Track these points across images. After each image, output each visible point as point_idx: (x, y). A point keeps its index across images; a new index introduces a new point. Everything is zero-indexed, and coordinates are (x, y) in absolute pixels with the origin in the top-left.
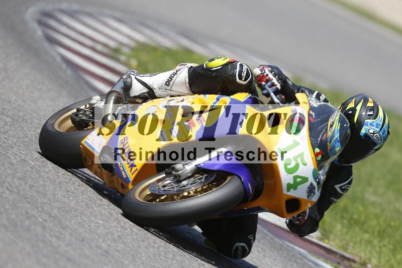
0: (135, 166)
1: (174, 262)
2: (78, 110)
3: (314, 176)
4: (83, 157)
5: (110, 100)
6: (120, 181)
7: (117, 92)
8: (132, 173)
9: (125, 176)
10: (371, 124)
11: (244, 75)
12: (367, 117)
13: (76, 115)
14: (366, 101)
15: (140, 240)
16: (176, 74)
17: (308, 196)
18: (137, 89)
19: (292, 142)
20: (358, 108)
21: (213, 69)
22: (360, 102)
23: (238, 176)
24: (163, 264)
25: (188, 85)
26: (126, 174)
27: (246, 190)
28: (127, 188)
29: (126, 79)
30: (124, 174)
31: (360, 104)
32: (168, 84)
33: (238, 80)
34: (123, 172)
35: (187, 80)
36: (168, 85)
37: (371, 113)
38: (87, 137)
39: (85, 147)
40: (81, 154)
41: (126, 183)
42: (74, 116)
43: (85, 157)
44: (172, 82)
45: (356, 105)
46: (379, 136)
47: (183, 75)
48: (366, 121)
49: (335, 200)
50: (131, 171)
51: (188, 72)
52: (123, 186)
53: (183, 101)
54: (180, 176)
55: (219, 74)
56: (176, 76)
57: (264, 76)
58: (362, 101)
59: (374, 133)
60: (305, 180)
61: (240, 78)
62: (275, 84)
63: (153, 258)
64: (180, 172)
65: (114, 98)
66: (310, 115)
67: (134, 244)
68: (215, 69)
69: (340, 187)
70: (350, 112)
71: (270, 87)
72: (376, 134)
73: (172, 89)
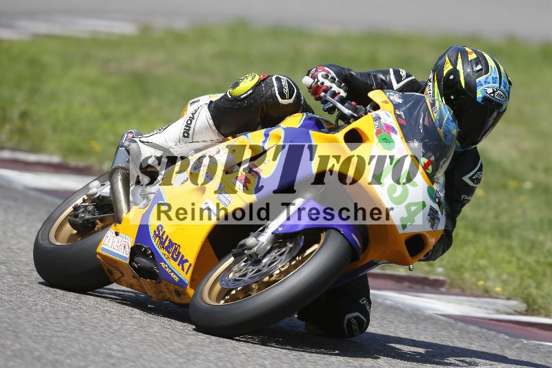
0: (187, 261)
1: (70, 321)
2: (75, 208)
4: (106, 270)
5: (117, 182)
6: (172, 287)
7: (122, 168)
8: (185, 271)
9: (177, 279)
10: (485, 82)
11: (286, 90)
12: (476, 74)
13: (74, 215)
14: (465, 55)
16: (193, 118)
17: (432, 226)
20: (460, 67)
21: (242, 97)
22: (457, 59)
24: (57, 329)
25: (214, 128)
26: (178, 277)
28: (185, 294)
30: (174, 277)
31: (460, 61)
32: (186, 135)
33: (281, 100)
34: (172, 274)
35: (211, 122)
36: (187, 137)
37: (479, 67)
38: (103, 242)
39: (104, 257)
41: (181, 286)
42: (73, 219)
43: (108, 270)
44: (192, 130)
45: (454, 64)
46: (502, 93)
47: (203, 116)
48: (477, 80)
49: (467, 198)
50: (183, 269)
51: (209, 111)
52: (178, 294)
54: (257, 255)
55: (252, 101)
56: (194, 122)
58: (459, 56)
59: (494, 92)
61: (283, 96)
62: (337, 92)
63: (41, 325)
64: (255, 248)
65: (120, 177)
66: (398, 117)
67: (11, 316)
68: (244, 95)
69: (470, 178)
70: (452, 77)
71: (333, 97)
72: (497, 92)
73: (195, 140)
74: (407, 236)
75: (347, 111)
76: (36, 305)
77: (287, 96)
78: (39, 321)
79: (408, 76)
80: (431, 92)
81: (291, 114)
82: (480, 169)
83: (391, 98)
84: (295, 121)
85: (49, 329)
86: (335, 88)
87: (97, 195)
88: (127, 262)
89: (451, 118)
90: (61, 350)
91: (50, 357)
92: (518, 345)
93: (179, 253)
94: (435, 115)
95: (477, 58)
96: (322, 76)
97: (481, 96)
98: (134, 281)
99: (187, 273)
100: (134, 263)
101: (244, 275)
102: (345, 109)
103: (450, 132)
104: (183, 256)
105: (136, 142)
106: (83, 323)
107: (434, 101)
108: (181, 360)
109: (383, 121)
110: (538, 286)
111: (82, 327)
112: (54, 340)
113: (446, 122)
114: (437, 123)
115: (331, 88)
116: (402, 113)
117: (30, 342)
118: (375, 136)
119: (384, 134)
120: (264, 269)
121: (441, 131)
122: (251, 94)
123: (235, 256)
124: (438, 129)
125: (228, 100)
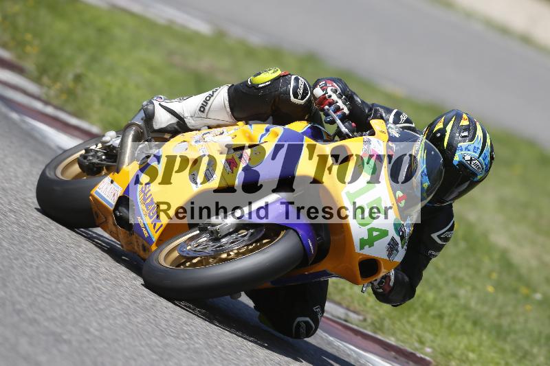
1: (60, 286)
2: (87, 151)
3: (396, 229)
4: (94, 212)
5: (128, 136)
6: (141, 241)
7: (137, 125)
8: (156, 230)
9: (146, 235)
10: (466, 149)
11: (300, 91)
12: (460, 139)
13: (84, 157)
15: (12, 257)
16: (212, 96)
18: (163, 119)
20: (449, 128)
21: (260, 86)
22: (450, 120)
23: (294, 230)
24: (45, 290)
25: (228, 109)
26: (148, 233)
27: (305, 249)
28: (149, 250)
29: (147, 105)
30: (145, 232)
31: (451, 123)
32: (202, 109)
33: (292, 98)
34: (144, 229)
35: (227, 103)
36: (203, 112)
37: (466, 134)
38: (98, 186)
39: (95, 200)
40: (91, 209)
41: (148, 243)
42: (82, 159)
43: (96, 213)
44: (208, 106)
45: (445, 124)
46: (479, 164)
47: (221, 96)
48: (459, 144)
50: (154, 228)
51: (228, 92)
52: (145, 249)
53: (222, 134)
54: (218, 233)
55: (267, 92)
56: (212, 98)
57: (326, 98)
58: (453, 119)
59: (471, 160)
60: (384, 233)
61: (296, 96)
62: (341, 107)
63: (30, 281)
64: (218, 227)
65: (132, 133)
67: (5, 264)
68: (262, 85)
69: (439, 236)
70: (438, 135)
71: (335, 112)
72: (474, 162)
73: (209, 116)
75: (344, 130)
76: (33, 261)
77: (300, 97)
78: (30, 277)
83: (390, 130)
84: (300, 126)
85: (37, 287)
86: (340, 103)
87: (109, 144)
88: (112, 209)
90: (43, 311)
91: (30, 314)
96: (331, 90)
97: (458, 159)
98: (114, 229)
99: (156, 232)
100: (117, 212)
101: (206, 248)
102: (343, 127)
106: (72, 293)
108: (154, 357)
111: (70, 296)
112: (40, 299)
115: (337, 102)
117: (15, 294)
122: (268, 85)
123: (200, 230)
125: (247, 86)
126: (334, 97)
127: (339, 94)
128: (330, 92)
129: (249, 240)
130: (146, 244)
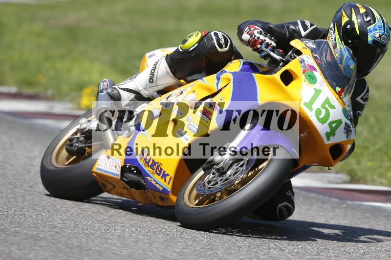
0: (168, 175)
3: (345, 115)
4: (100, 184)
6: (157, 194)
8: (167, 182)
9: (161, 189)
10: (374, 29)
12: (367, 24)
13: (70, 145)
14: (357, 10)
16: (155, 68)
17: (347, 137)
18: (126, 98)
19: (313, 92)
20: (354, 18)
21: (190, 50)
22: (351, 13)
25: (171, 74)
28: (168, 199)
30: (159, 187)
31: (354, 14)
32: (151, 81)
33: (219, 49)
34: (157, 185)
35: (169, 70)
36: (152, 82)
37: (369, 19)
38: (97, 164)
40: (97, 181)
41: (165, 194)
42: (69, 147)
43: (102, 184)
44: (155, 77)
45: (350, 17)
46: (386, 37)
47: (162, 66)
48: (368, 28)
49: (360, 113)
50: (165, 181)
51: (167, 62)
52: (162, 199)
53: (182, 93)
54: (223, 168)
55: (198, 52)
56: (156, 70)
57: (256, 40)
58: (353, 11)
59: (380, 36)
60: (339, 122)
61: (220, 46)
62: (270, 43)
64: (222, 164)
66: (315, 58)
68: (192, 49)
69: (362, 99)
70: (349, 26)
71: (267, 48)
72: (382, 37)
73: (158, 84)
74: (330, 145)
75: (278, 57)
77: (224, 46)
79: (312, 25)
80: (333, 37)
81: (230, 60)
82: (368, 91)
83: (308, 45)
84: (235, 66)
86: (268, 40)
87: (87, 129)
88: (119, 177)
89: (349, 57)
92: (345, 205)
93: (161, 169)
94: (337, 54)
95: (367, 11)
96: (258, 33)
97: (371, 39)
98: (124, 191)
99: (168, 184)
100: (123, 178)
102: (276, 55)
103: (348, 66)
104: (164, 172)
105: (116, 89)
107: (335, 44)
109: (306, 62)
110: (358, 163)
113: (346, 60)
114: (338, 61)
116: (317, 55)
118: (303, 75)
119: (308, 73)
120: (231, 177)
121: (341, 66)
122: (197, 47)
123: (204, 170)
124: (339, 65)
125: (180, 53)
126: (262, 37)
127: (264, 33)
128: (257, 35)
129: (247, 169)
130: (163, 195)
